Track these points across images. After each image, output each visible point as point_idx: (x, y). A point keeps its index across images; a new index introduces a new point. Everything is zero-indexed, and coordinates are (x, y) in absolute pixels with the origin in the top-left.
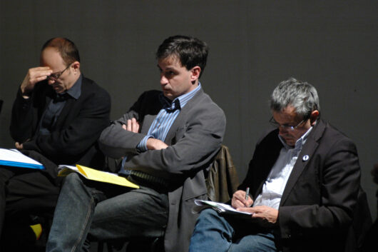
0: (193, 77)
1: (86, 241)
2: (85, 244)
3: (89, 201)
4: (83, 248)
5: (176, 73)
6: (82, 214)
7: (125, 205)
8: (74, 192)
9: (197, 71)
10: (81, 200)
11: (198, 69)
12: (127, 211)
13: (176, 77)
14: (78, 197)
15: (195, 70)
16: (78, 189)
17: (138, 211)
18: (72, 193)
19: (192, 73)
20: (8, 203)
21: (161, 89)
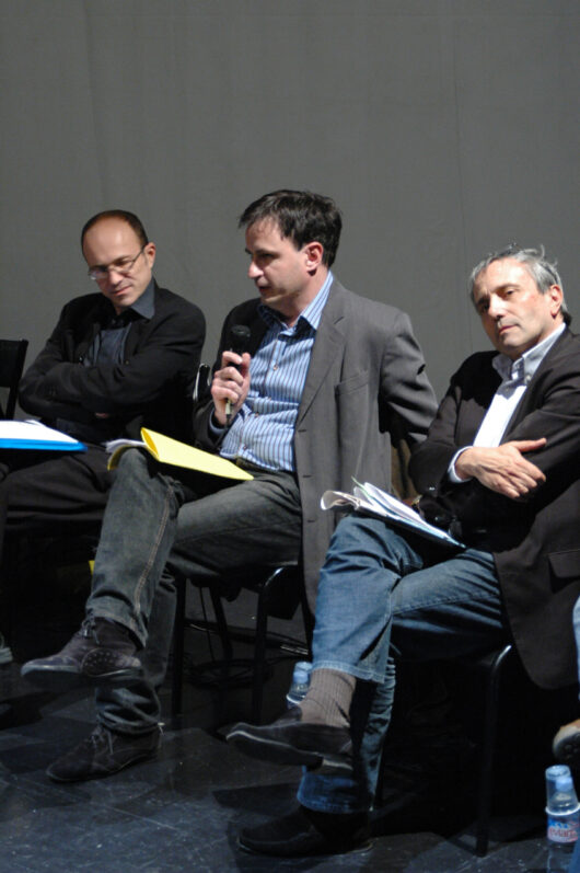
0: (309, 263)
1: (165, 572)
2: (163, 577)
3: (165, 493)
4: (162, 584)
5: (274, 256)
6: (152, 516)
7: (240, 509)
8: (136, 478)
9: (316, 251)
10: (148, 491)
11: (316, 247)
12: (243, 519)
13: (276, 263)
14: (143, 486)
15: (311, 249)
16: (141, 471)
17: (264, 519)
18: (131, 480)
19: (306, 256)
20: (10, 521)
21: (256, 294)
